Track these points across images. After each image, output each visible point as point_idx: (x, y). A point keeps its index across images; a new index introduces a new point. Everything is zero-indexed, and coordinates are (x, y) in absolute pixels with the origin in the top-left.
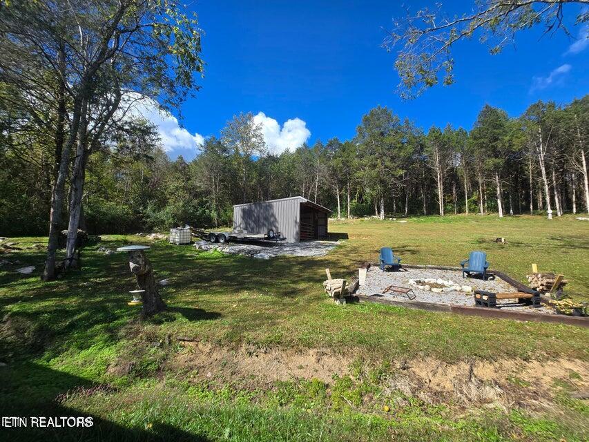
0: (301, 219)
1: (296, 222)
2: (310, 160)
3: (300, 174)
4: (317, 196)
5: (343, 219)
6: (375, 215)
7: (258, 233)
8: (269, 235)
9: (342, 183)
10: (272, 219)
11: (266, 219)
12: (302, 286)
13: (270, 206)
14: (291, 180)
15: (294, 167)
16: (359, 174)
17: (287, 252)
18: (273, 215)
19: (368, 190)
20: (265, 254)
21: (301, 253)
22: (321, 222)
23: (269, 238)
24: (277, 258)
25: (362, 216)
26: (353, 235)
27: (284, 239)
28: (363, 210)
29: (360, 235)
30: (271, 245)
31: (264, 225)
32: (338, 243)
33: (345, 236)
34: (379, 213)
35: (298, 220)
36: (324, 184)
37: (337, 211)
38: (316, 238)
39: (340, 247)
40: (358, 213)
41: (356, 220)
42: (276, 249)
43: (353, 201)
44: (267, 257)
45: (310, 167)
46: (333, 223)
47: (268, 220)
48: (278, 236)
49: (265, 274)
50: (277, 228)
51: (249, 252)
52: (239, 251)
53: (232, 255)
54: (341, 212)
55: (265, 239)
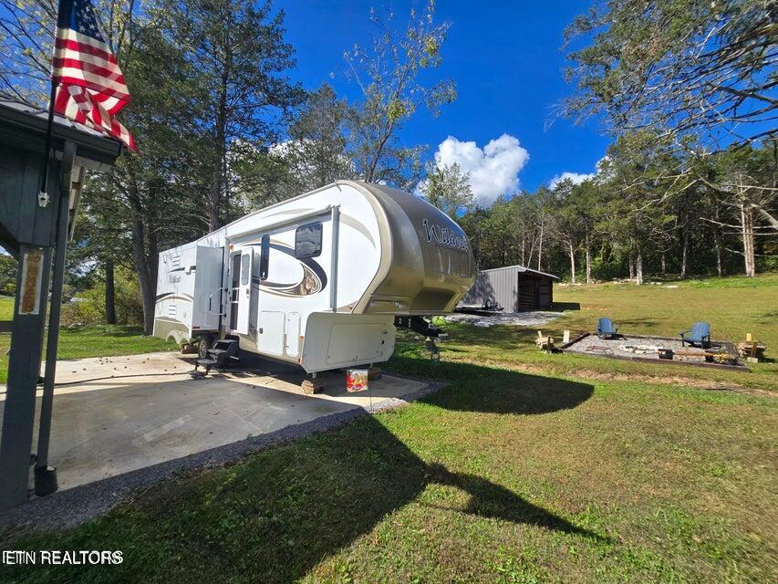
0: (519, 287)
1: (514, 292)
2: (532, 211)
3: (519, 228)
4: (542, 255)
5: (579, 284)
6: (629, 276)
7: (474, 303)
8: (486, 305)
9: (579, 236)
10: (488, 289)
11: (482, 289)
12: (520, 345)
13: (486, 276)
14: (507, 237)
15: (510, 221)
16: (602, 225)
17: (505, 321)
18: (489, 285)
19: (616, 246)
20: (485, 322)
21: (519, 322)
22: (544, 290)
23: (487, 308)
24: (496, 326)
25: (610, 279)
26: (586, 306)
27: (501, 309)
28: (612, 272)
29: (596, 306)
30: (489, 315)
31: (480, 295)
32: (563, 314)
33: (575, 307)
34: (635, 274)
35: (517, 291)
36: (552, 239)
37: (570, 274)
38: (537, 308)
39: (564, 318)
40: (604, 275)
41: (600, 285)
42: (494, 318)
43: (597, 259)
44: (487, 325)
45: (531, 220)
46: (561, 290)
47: (482, 290)
48: (495, 306)
49: (487, 336)
50: (493, 298)
51: (470, 320)
52: (461, 320)
53: (454, 323)
54: (576, 274)
55: (483, 309)
